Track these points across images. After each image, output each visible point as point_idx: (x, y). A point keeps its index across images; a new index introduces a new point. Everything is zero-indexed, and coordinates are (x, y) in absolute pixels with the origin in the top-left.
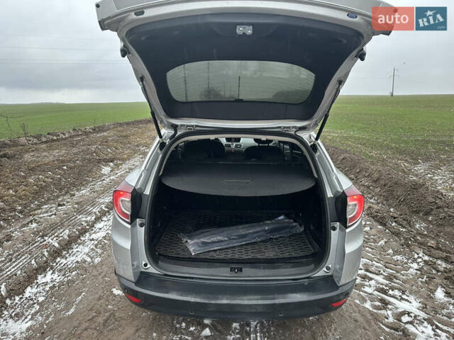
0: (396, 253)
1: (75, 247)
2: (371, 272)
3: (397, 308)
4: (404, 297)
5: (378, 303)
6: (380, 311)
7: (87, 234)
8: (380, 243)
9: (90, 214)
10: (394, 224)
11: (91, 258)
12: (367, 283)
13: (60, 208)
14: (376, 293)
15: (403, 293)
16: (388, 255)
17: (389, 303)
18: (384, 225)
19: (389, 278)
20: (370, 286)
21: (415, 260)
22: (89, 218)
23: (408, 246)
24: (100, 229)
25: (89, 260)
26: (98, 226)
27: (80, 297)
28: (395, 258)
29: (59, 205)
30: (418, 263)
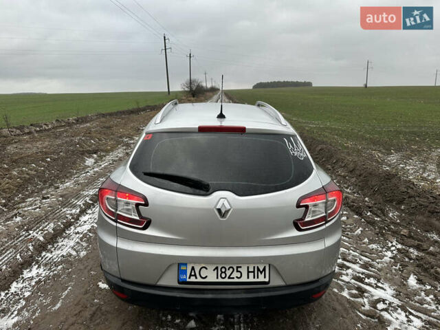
0: (371, 242)
1: (60, 240)
2: (348, 261)
3: (372, 296)
4: (379, 285)
5: (354, 292)
6: (357, 300)
7: (72, 227)
8: (356, 233)
9: (74, 206)
10: (369, 214)
11: (77, 252)
12: (345, 272)
13: (44, 201)
14: (353, 281)
15: (379, 281)
16: (364, 243)
17: (366, 291)
18: (360, 214)
19: (365, 266)
20: (347, 275)
21: (388, 249)
22: (74, 211)
23: (383, 235)
24: (85, 222)
25: (74, 253)
26: (83, 218)
27: (66, 292)
28: (370, 246)
29: (44, 198)
30: (392, 251)
